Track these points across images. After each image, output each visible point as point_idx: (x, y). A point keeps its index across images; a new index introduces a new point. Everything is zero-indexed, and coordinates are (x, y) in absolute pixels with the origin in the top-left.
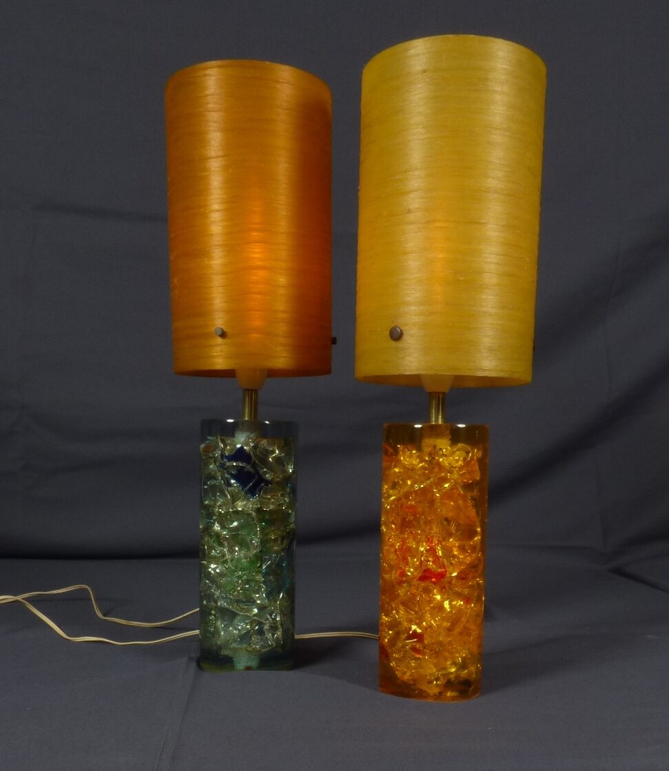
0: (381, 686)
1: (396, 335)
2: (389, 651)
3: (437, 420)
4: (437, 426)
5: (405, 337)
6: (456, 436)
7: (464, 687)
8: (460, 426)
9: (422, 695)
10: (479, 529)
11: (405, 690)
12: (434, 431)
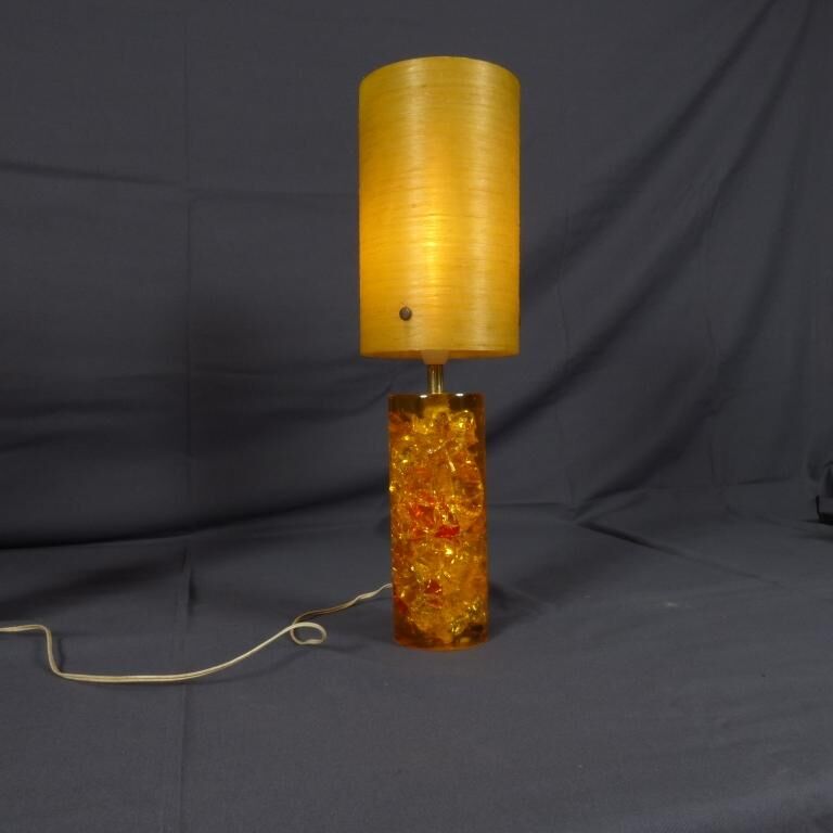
0: (398, 638)
1: (406, 315)
2: (408, 605)
3: (437, 390)
4: (437, 396)
5: (413, 318)
6: (456, 405)
7: (475, 632)
8: (459, 395)
9: (437, 642)
10: (480, 487)
11: (418, 640)
12: (435, 400)
